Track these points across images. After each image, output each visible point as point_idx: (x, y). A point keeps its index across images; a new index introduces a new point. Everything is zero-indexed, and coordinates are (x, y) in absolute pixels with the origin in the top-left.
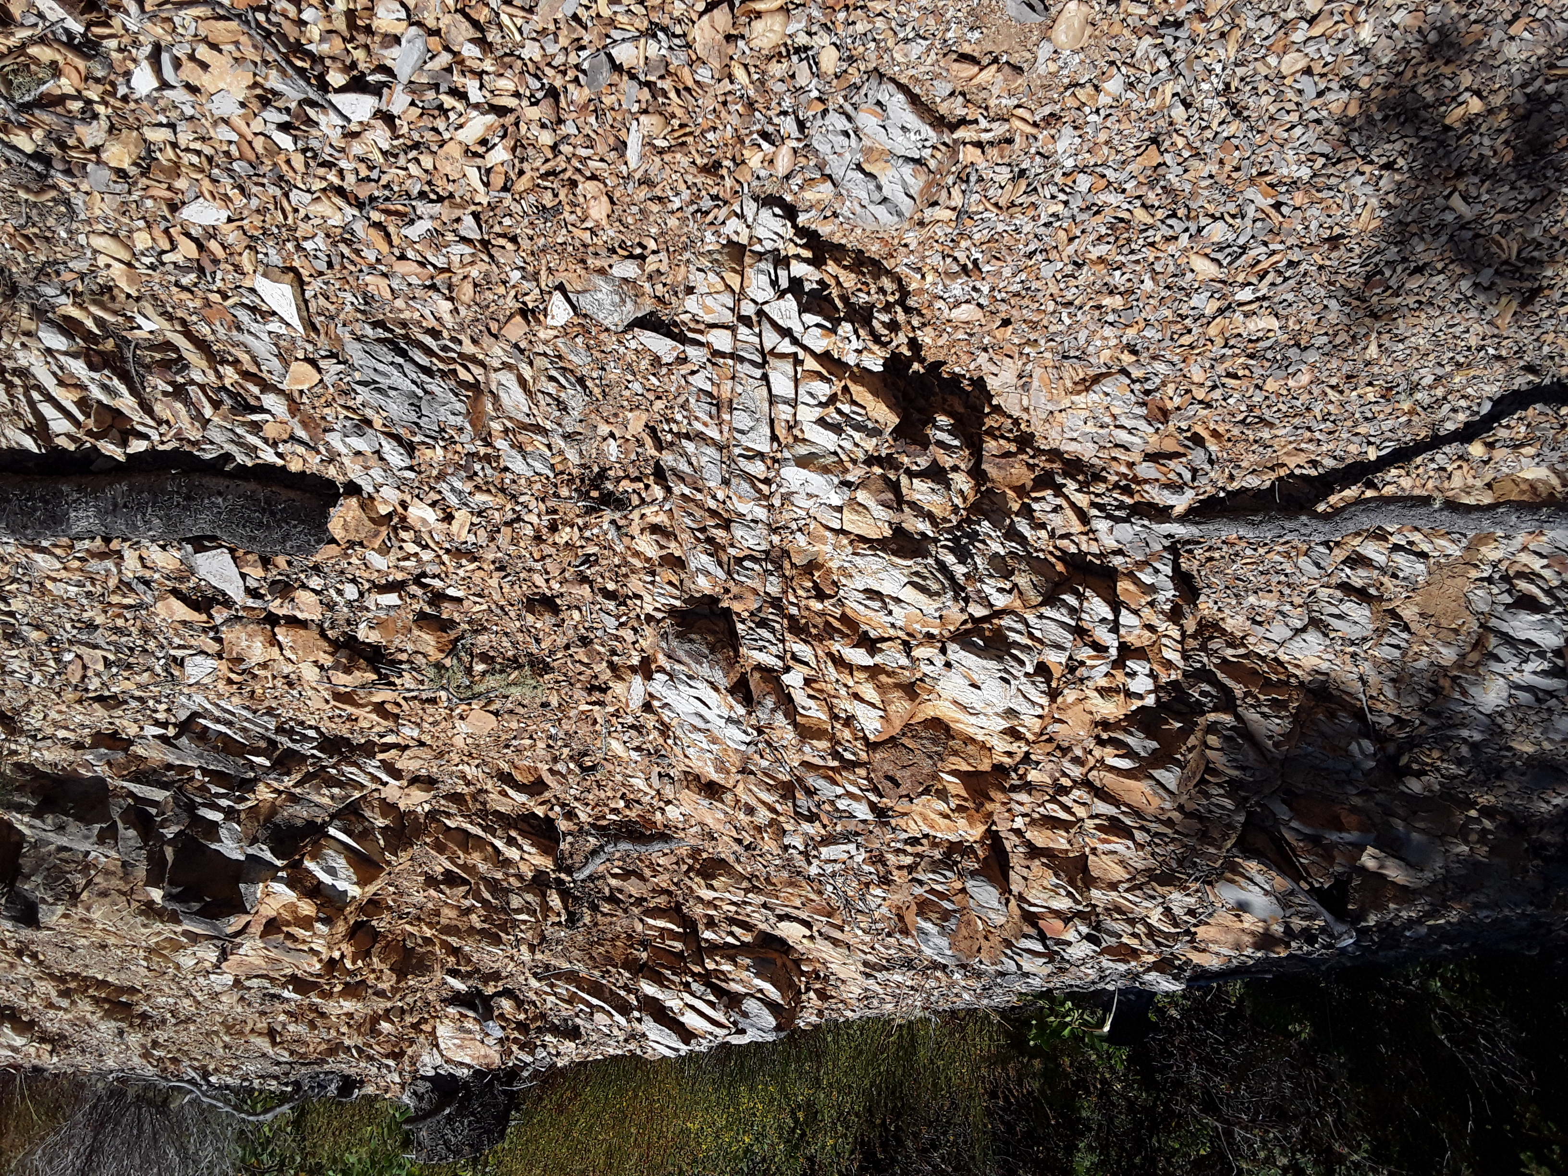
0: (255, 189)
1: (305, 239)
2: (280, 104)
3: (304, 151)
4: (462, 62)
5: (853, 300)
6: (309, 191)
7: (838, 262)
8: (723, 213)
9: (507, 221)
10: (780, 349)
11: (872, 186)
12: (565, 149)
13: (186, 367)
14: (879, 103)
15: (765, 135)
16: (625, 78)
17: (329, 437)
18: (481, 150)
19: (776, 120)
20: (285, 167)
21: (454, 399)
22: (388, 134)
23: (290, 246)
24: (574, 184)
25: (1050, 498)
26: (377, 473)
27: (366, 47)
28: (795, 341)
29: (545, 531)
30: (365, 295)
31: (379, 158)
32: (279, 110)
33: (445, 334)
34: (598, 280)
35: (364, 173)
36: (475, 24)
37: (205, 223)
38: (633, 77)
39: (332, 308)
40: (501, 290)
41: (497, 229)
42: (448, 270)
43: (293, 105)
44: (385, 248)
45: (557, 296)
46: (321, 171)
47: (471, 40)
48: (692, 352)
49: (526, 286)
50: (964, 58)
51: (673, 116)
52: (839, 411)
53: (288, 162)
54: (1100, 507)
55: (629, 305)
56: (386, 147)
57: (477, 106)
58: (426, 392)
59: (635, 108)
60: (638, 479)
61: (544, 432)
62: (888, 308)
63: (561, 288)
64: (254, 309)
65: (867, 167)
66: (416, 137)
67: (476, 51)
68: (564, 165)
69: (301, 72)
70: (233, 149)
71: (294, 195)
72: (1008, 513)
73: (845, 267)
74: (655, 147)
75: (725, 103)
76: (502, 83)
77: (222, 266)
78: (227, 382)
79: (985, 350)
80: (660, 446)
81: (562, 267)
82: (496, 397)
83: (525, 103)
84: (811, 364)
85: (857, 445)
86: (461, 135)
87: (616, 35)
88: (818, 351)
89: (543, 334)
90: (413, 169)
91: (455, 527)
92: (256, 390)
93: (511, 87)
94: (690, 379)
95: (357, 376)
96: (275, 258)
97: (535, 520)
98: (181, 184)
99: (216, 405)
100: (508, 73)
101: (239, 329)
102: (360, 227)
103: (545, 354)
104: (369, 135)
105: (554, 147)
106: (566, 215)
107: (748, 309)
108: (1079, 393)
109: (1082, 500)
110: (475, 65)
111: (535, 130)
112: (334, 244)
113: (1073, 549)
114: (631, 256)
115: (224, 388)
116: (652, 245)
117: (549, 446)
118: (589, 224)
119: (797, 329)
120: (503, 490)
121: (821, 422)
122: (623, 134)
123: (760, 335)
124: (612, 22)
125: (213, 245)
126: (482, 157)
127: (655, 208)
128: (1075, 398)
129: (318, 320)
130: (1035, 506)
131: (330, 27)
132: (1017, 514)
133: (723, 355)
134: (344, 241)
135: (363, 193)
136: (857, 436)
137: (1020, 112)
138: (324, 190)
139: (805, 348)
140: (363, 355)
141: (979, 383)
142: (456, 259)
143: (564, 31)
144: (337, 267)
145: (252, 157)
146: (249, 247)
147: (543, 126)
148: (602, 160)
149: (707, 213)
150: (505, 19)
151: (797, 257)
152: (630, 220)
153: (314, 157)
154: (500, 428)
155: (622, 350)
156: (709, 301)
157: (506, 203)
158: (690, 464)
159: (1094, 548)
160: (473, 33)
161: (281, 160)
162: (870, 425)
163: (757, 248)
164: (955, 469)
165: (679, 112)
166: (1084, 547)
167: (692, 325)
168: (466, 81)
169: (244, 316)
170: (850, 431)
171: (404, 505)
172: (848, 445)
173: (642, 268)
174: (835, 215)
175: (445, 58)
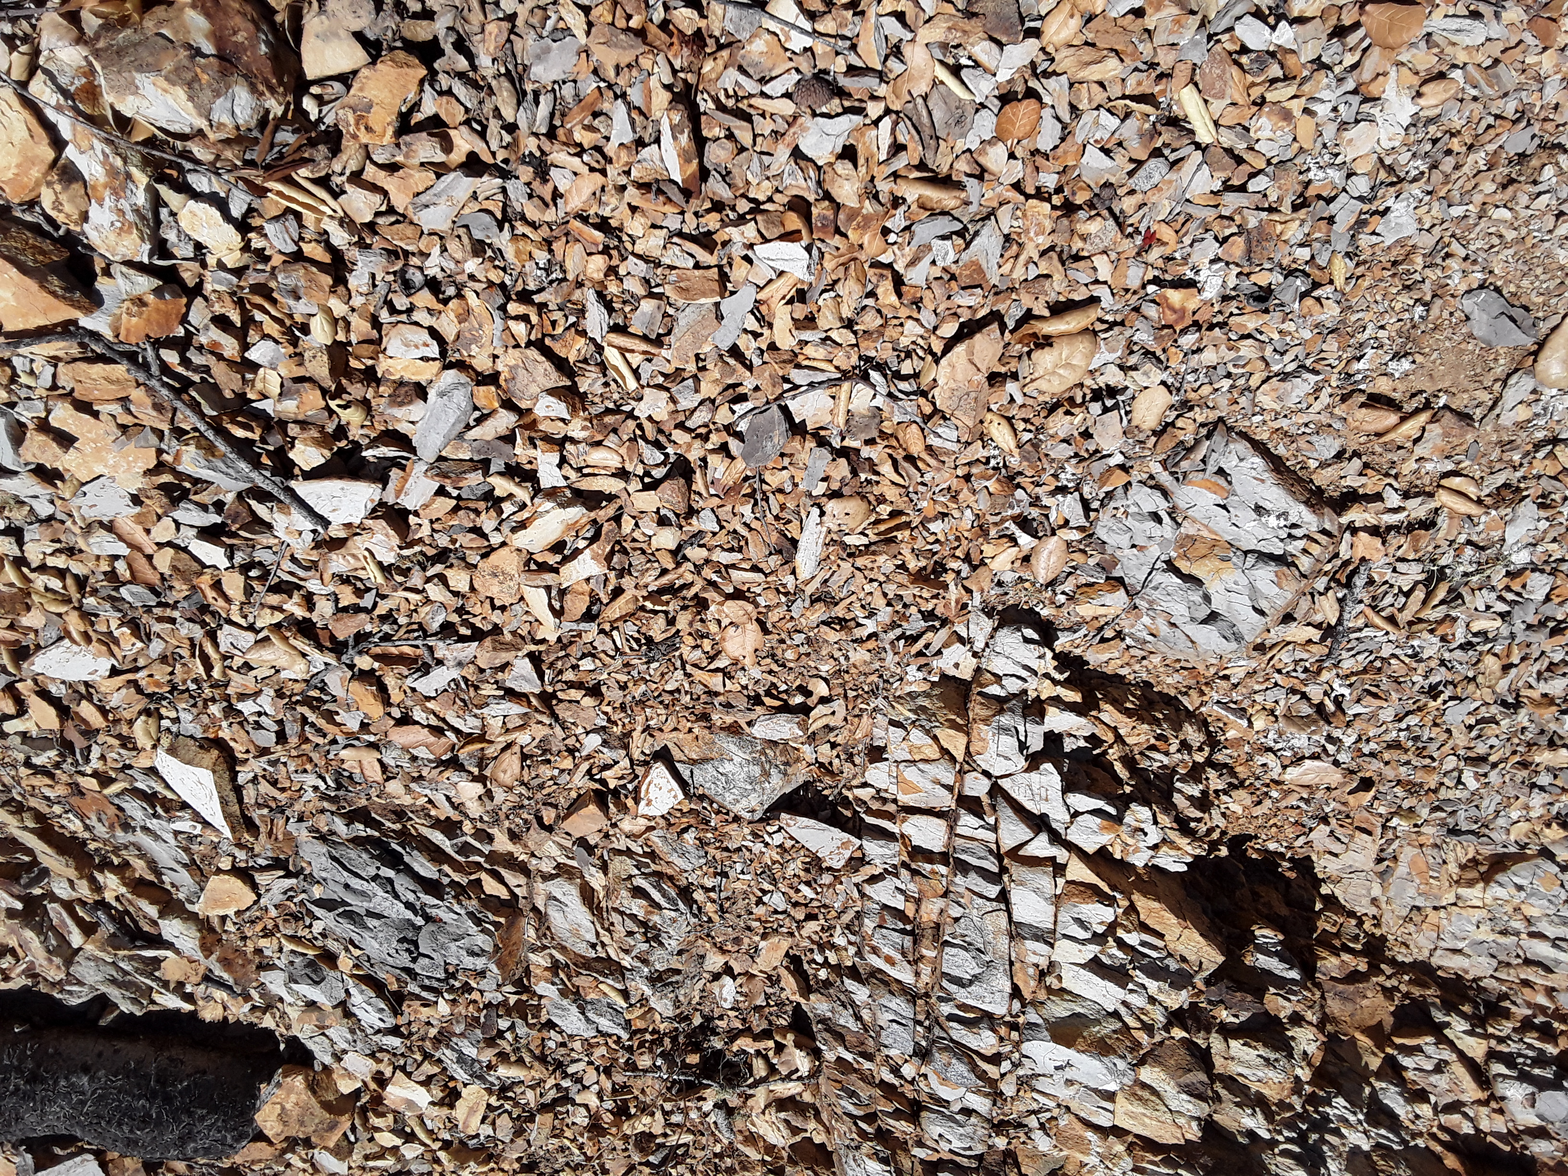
0: (157, 627)
1: (242, 697)
2: (205, 497)
3: (245, 569)
4: (532, 425)
5: (1144, 764)
6: (251, 628)
7: (1118, 704)
8: (937, 639)
9: (587, 664)
10: (1031, 850)
11: (1196, 597)
12: (696, 553)
13: (45, 872)
14: (1221, 472)
15: (1024, 523)
16: (811, 444)
17: (266, 977)
18: (553, 559)
19: (1046, 501)
20: (210, 594)
21: (473, 929)
22: (395, 540)
23: (215, 709)
24: (702, 604)
25: (1430, 1050)
26: (339, 1033)
27: (366, 404)
28: (1056, 838)
29: (608, 1118)
30: (338, 775)
31: (375, 576)
32: (204, 508)
33: (467, 827)
34: (729, 744)
35: (347, 597)
36: (561, 364)
37: (70, 678)
38: (822, 442)
39: (282, 797)
40: (568, 763)
41: (569, 676)
42: (481, 738)
43: (229, 498)
44: (376, 710)
45: (659, 771)
46: (274, 599)
47: (552, 392)
48: (873, 848)
49: (608, 755)
50: (1376, 401)
51: (881, 500)
52: (1121, 944)
53: (217, 586)
54: (1508, 1060)
55: (776, 779)
56: (389, 558)
57: (552, 493)
58: (428, 919)
59: (821, 488)
60: (766, 1034)
61: (617, 970)
62: (1195, 773)
63: (663, 756)
64: (150, 798)
65: (1184, 566)
66: (443, 541)
67: (560, 409)
68: (689, 578)
69: (244, 448)
70: (121, 567)
71: (226, 635)
72: (1364, 1075)
73: (1128, 713)
74: (844, 546)
75: (967, 478)
76: (597, 457)
77: (101, 738)
78: (109, 896)
79: (1325, 820)
80: (806, 987)
81: (671, 724)
82: (541, 917)
83: (635, 485)
84: (1079, 871)
85: (1152, 1000)
86: (521, 539)
87: (799, 377)
88: (1091, 849)
89: (627, 825)
90: (435, 591)
91: (460, 1111)
92: (152, 911)
93: (614, 462)
94: (868, 889)
95: (317, 892)
96: (189, 725)
97: (593, 1101)
98: (32, 619)
99: (88, 929)
100: (611, 441)
101: (127, 827)
102: (336, 681)
103: (629, 853)
104: (359, 544)
105: (678, 554)
106: (685, 650)
107: (977, 787)
108: (1471, 883)
109: (1476, 1048)
110: (557, 430)
111: (648, 527)
112: (291, 706)
113: (1467, 1128)
114: (785, 708)
115: (102, 904)
116: (821, 689)
117: (625, 994)
118: (720, 663)
119: (1058, 816)
120: (542, 1059)
121: (1095, 966)
122: (793, 530)
123: (995, 829)
124: (794, 360)
125: (86, 710)
126: (556, 571)
127: (832, 636)
128: (1463, 891)
129: (256, 815)
130: (1406, 1061)
131: (300, 372)
132: (1379, 1075)
133: (928, 856)
134: (307, 701)
135: (344, 630)
136: (1153, 986)
137: (1455, 482)
138: (278, 626)
139: (1070, 847)
140: (328, 863)
141: (1304, 865)
142: (495, 725)
143: (714, 371)
144: (293, 740)
145: (155, 579)
146: (147, 712)
147: (663, 522)
148: (755, 569)
149: (915, 639)
150: (612, 356)
151: (1056, 701)
152: (790, 655)
153: (263, 578)
154: (545, 962)
155: (758, 847)
156: (911, 774)
157: (587, 638)
158: (858, 1018)
159: (1500, 1125)
160: (557, 380)
161: (205, 582)
162: (1173, 965)
163: (994, 690)
164: (1297, 1019)
165: (891, 493)
166: (1485, 1125)
167: (875, 806)
168: (537, 453)
169: (134, 809)
170: (1140, 977)
171: (381, 1080)
172: (1138, 1001)
173: (803, 726)
174: (1120, 635)
175: (505, 420)
